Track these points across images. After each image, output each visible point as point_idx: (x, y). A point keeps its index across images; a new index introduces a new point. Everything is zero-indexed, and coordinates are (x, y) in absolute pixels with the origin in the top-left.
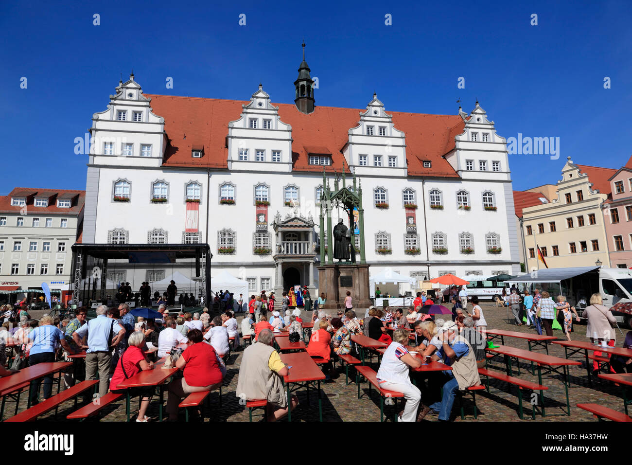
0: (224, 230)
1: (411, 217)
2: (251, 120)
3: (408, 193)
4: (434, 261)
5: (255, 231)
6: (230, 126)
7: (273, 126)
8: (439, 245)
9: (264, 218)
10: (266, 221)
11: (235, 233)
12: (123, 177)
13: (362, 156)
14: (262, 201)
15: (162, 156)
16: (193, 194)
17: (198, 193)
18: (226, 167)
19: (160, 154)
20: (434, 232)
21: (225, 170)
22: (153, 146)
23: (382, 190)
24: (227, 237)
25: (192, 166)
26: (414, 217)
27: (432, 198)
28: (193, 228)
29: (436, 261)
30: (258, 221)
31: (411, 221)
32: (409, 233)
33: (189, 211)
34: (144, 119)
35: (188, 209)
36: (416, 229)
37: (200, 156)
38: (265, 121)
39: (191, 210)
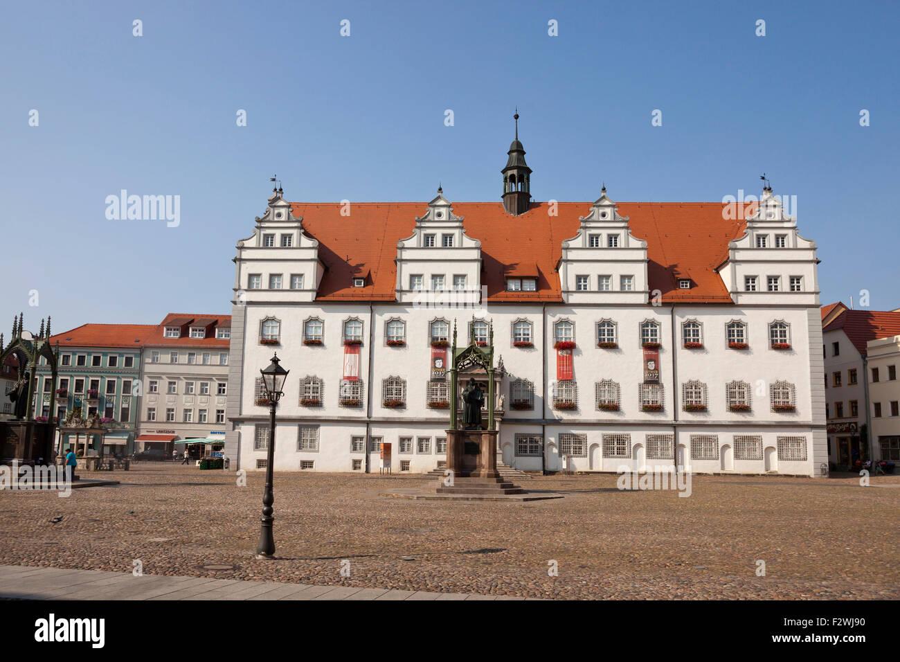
0: (391, 377)
1: (651, 360)
2: (427, 237)
3: (648, 328)
4: (684, 421)
5: (429, 380)
6: (400, 245)
7: (456, 243)
8: (694, 399)
9: (441, 363)
10: (444, 367)
11: (404, 382)
12: (271, 315)
13: (581, 278)
14: (439, 340)
15: (315, 288)
16: (354, 333)
17: (359, 332)
18: (393, 299)
19: (313, 285)
20: (686, 381)
21: (393, 303)
22: (306, 275)
23: (609, 323)
24: (394, 386)
25: (352, 299)
26: (656, 360)
27: (686, 333)
28: (352, 375)
29: (687, 421)
30: (434, 367)
31: (652, 365)
32: (647, 382)
33: (348, 355)
34: (294, 244)
35: (347, 352)
36: (658, 377)
37: (362, 285)
38: (445, 237)
39: (351, 353)
